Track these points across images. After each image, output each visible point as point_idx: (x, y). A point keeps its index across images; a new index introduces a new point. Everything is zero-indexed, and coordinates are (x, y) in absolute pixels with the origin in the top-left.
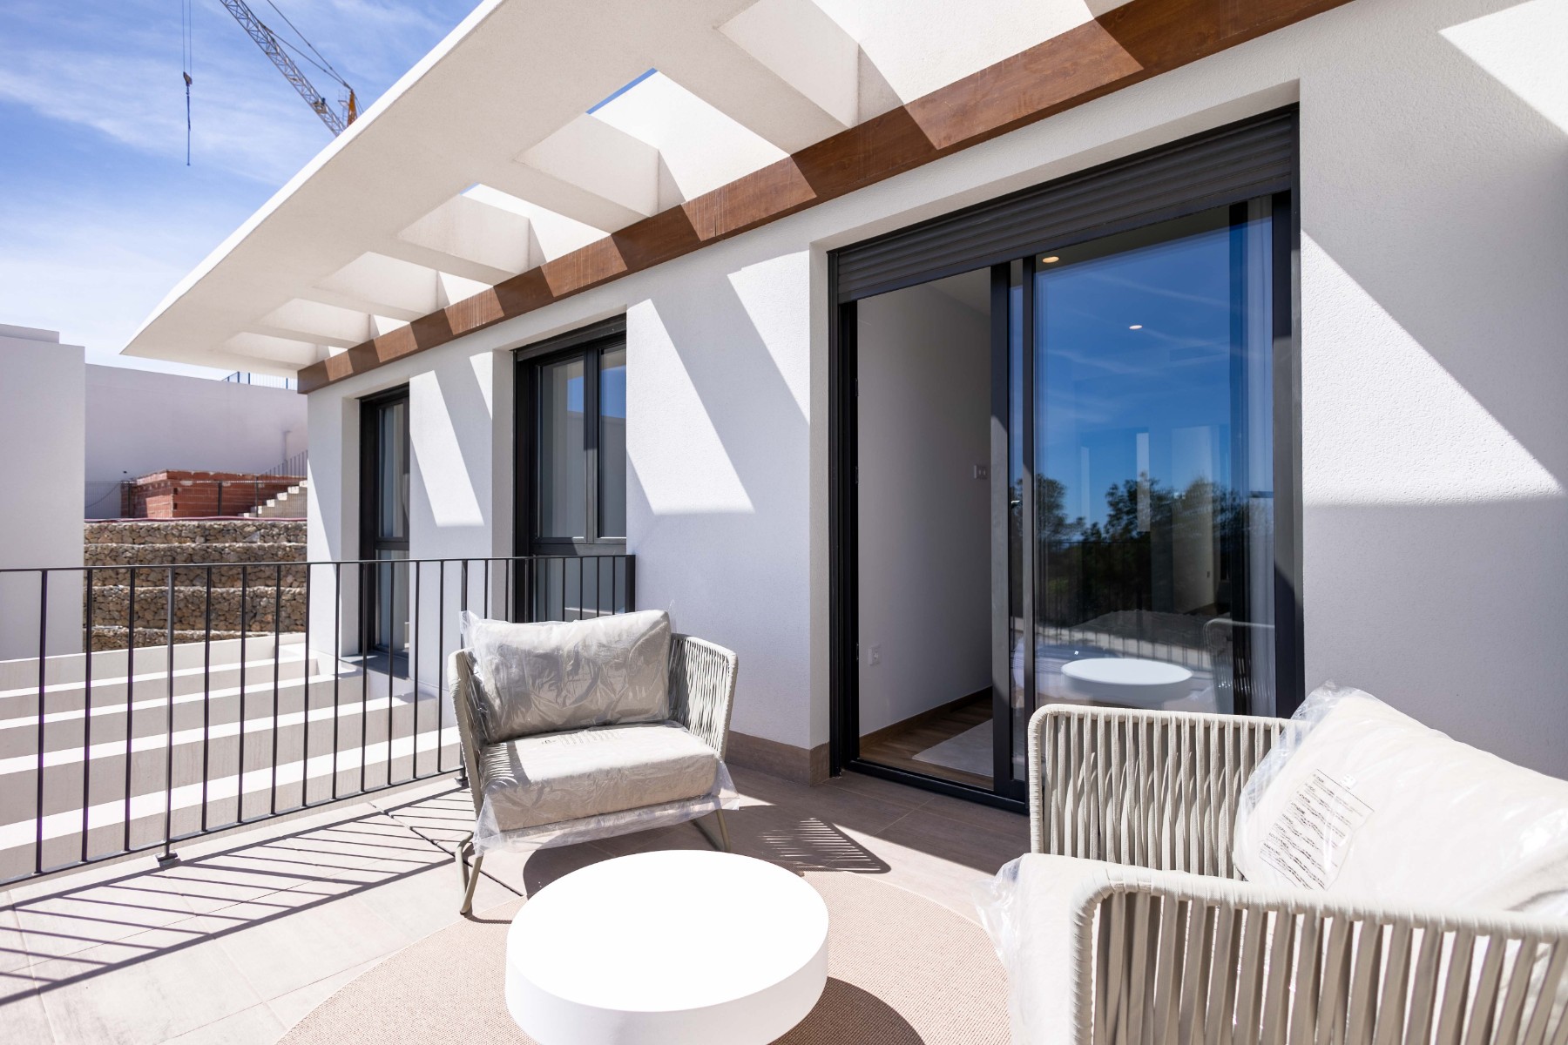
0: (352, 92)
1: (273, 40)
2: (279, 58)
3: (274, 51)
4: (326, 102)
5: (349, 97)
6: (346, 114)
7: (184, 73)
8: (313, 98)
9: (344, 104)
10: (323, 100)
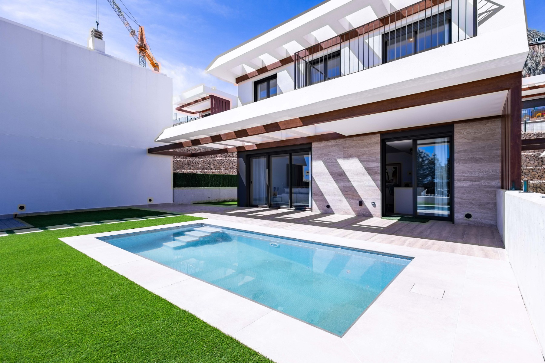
0: (142, 29)
1: (120, 11)
2: (122, 17)
3: (121, 15)
4: (135, 32)
5: (141, 30)
6: (140, 36)
7: (97, 22)
8: (131, 30)
9: (139, 32)
10: (134, 31)
